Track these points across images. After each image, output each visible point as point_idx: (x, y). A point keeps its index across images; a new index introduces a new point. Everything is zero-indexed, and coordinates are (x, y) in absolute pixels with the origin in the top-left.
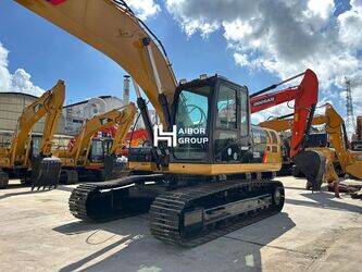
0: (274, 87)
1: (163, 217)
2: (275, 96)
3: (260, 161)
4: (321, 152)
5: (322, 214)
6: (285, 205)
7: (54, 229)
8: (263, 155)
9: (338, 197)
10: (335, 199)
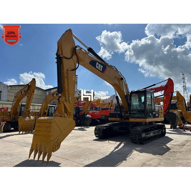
0: (154, 85)
1: (136, 135)
2: (155, 89)
3: (158, 117)
4: (175, 112)
5: (180, 136)
6: (166, 134)
7: (94, 140)
8: (159, 115)
9: (185, 131)
10: (184, 132)
